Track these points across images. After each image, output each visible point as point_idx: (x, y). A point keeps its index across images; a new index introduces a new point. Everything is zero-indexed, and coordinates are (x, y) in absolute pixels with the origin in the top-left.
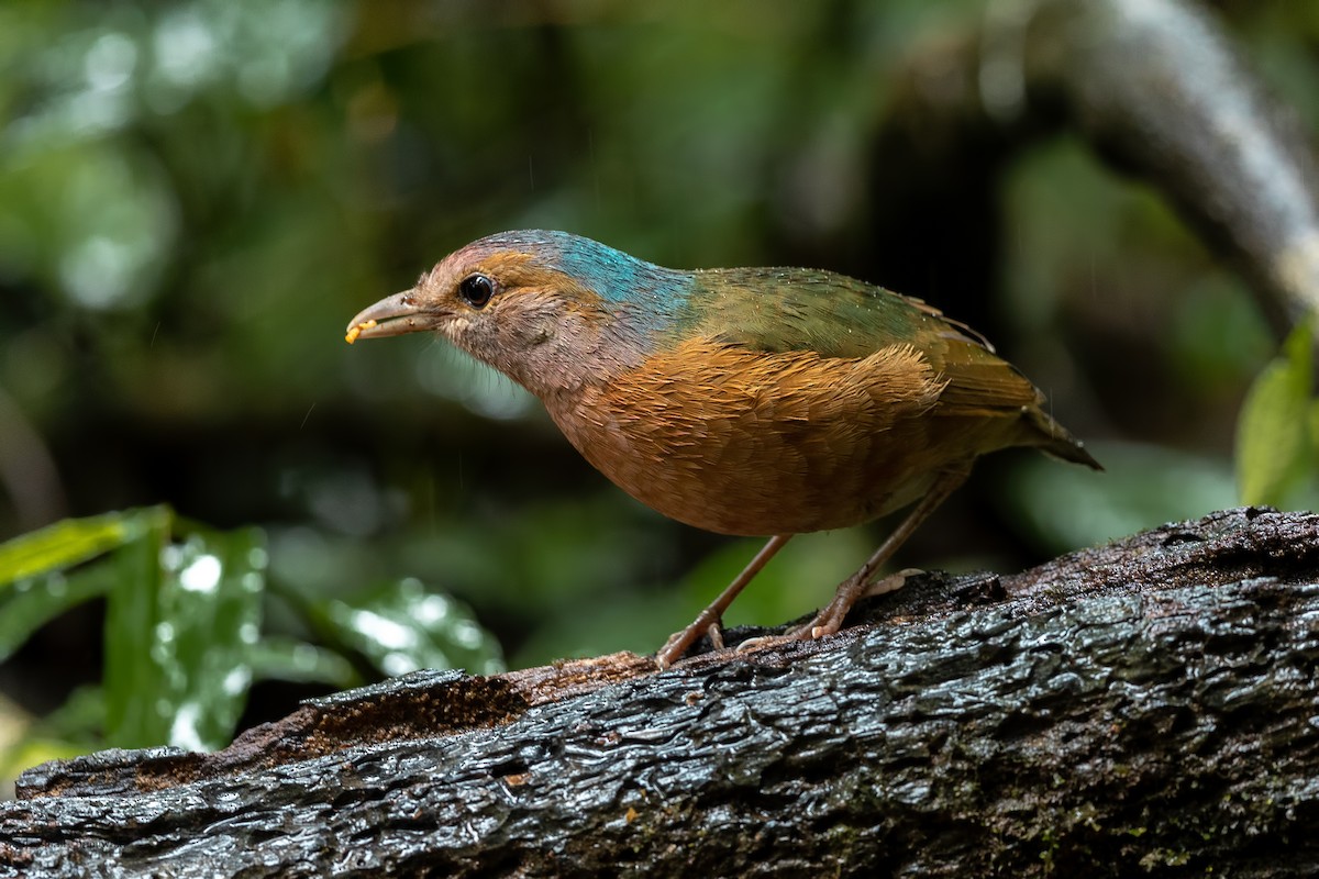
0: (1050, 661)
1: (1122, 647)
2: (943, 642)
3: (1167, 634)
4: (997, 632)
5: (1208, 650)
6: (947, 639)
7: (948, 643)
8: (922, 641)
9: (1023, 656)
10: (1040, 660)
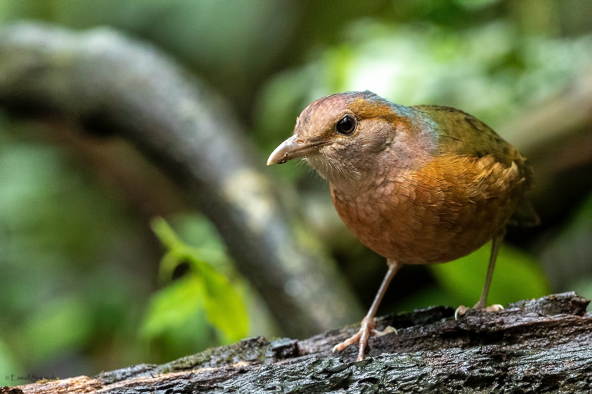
0: (372, 388)
1: (416, 381)
2: (306, 375)
3: (443, 374)
4: (340, 370)
5: (466, 385)
6: (308, 374)
7: (309, 376)
8: (294, 374)
9: (356, 384)
10: (366, 387)
